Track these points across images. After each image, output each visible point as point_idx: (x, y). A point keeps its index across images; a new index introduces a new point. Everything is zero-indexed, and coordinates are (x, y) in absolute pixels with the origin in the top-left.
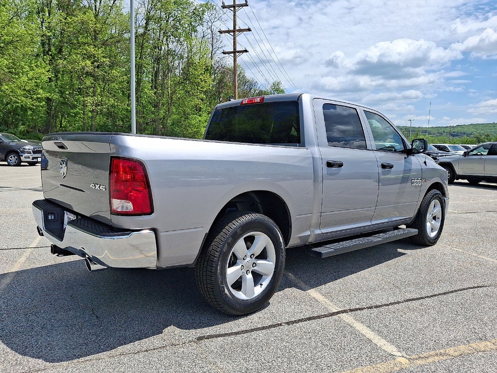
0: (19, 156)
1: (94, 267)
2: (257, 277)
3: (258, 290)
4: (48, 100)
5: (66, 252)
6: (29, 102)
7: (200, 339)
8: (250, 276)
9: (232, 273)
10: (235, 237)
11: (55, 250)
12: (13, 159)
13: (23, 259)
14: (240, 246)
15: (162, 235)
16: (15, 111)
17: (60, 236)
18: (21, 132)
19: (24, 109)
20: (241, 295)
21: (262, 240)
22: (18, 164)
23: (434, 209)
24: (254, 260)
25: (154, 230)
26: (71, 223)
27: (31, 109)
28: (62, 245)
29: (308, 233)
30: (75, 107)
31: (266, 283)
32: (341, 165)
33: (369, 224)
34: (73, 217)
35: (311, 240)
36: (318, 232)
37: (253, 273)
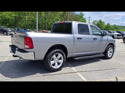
0: (7, 33)
1: (21, 59)
2: (59, 64)
3: (59, 66)
4: (15, 17)
5: (16, 56)
6: (10, 17)
7: (44, 75)
8: (57, 63)
9: (52, 62)
10: (53, 54)
11: (14, 56)
12: (5, 33)
13: (7, 59)
14: (54, 56)
15: (35, 53)
16: (6, 20)
17: (14, 53)
18: (8, 26)
19: (9, 19)
20: (54, 67)
21: (60, 55)
22: (7, 35)
23: (110, 50)
24: (58, 60)
25: (34, 52)
26: (17, 50)
27: (10, 19)
28: (15, 55)
29: (72, 54)
30: (23, 19)
31: (61, 65)
32: (81, 39)
33: (90, 53)
34: (17, 49)
35: (73, 56)
36: (75, 54)
37: (58, 63)
